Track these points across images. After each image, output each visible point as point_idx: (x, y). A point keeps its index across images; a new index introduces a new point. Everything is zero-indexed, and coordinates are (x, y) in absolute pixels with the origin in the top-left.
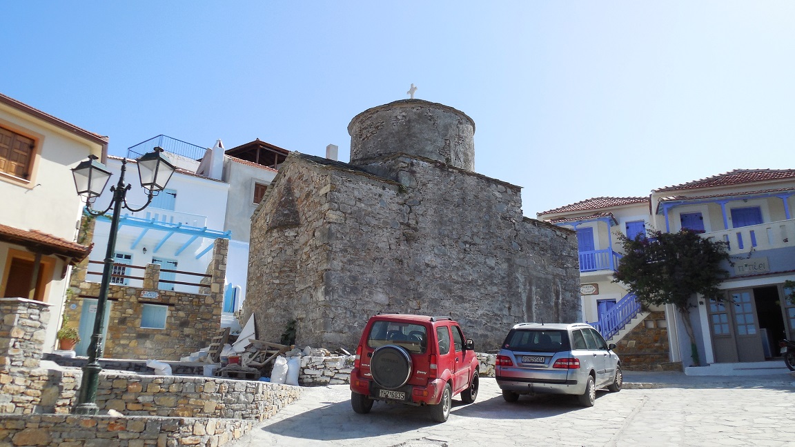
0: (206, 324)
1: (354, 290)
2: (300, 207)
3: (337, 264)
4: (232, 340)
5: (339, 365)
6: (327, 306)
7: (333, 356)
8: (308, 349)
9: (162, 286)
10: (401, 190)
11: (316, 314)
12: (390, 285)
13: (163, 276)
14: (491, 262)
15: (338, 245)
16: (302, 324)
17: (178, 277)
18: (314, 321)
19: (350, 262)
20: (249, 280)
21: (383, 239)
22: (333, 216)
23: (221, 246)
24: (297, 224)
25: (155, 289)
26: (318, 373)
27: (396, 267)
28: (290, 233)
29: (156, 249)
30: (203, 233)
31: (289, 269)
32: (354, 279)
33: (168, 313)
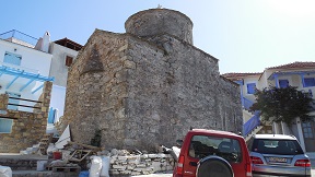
0: (38, 130)
1: (142, 111)
2: (103, 61)
3: (132, 94)
4: (55, 141)
5: (137, 162)
6: (126, 122)
7: (132, 156)
8: (115, 150)
9: (9, 107)
10: (166, 53)
11: (119, 126)
12: (161, 109)
13: (10, 101)
14: (208, 98)
15: (132, 82)
16: (106, 133)
17: (21, 102)
18: (116, 132)
19: (139, 93)
20: (66, 104)
21: (157, 81)
22: (129, 64)
23: (48, 85)
24: (101, 70)
25: (5, 109)
26: (123, 168)
27: (164, 98)
28: (97, 76)
29: (8, 87)
30: (37, 77)
31: (96, 98)
32: (142, 104)
33: (13, 124)
